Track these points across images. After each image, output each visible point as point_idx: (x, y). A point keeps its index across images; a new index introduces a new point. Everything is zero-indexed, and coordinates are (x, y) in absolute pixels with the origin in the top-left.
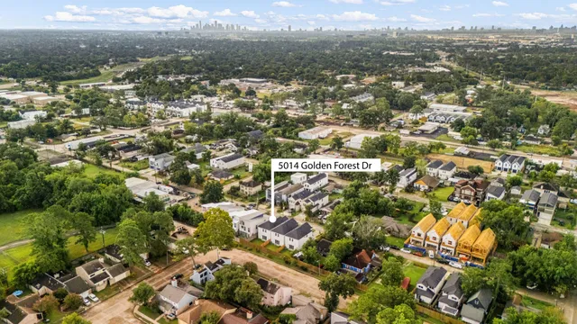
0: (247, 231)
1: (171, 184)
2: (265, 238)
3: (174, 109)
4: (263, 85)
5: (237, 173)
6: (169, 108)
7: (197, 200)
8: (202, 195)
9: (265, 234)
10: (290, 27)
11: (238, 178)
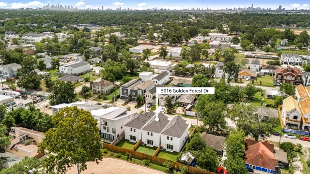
0: (111, 133)
1: (18, 88)
2: (134, 138)
3: (28, 38)
4: (93, 27)
5: (86, 76)
6: (23, 37)
7: (47, 102)
8: (51, 97)
9: (133, 134)
10: (103, 7)
11: (87, 80)
